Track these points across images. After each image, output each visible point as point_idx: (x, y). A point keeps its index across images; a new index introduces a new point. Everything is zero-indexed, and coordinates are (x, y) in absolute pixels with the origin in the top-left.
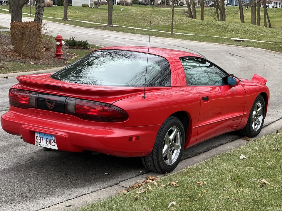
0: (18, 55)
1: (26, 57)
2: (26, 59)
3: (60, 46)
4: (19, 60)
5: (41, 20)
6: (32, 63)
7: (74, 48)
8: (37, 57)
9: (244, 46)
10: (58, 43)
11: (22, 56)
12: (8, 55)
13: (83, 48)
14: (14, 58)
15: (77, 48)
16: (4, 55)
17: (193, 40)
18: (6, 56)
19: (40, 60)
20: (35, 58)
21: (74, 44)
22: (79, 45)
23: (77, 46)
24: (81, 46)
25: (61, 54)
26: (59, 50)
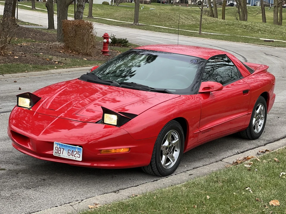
0: (71, 51)
1: (79, 53)
2: (79, 55)
3: (107, 44)
4: (73, 56)
5: (81, 18)
6: (85, 59)
7: (115, 46)
8: (89, 54)
9: (276, 47)
10: (105, 40)
11: (74, 52)
12: (61, 51)
13: (122, 46)
14: (68, 55)
15: (117, 46)
16: (57, 51)
17: (223, 40)
18: (60, 52)
19: (92, 57)
20: (87, 55)
21: (115, 42)
22: (119, 43)
23: (117, 43)
24: (121, 44)
25: (108, 51)
26: (106, 48)
